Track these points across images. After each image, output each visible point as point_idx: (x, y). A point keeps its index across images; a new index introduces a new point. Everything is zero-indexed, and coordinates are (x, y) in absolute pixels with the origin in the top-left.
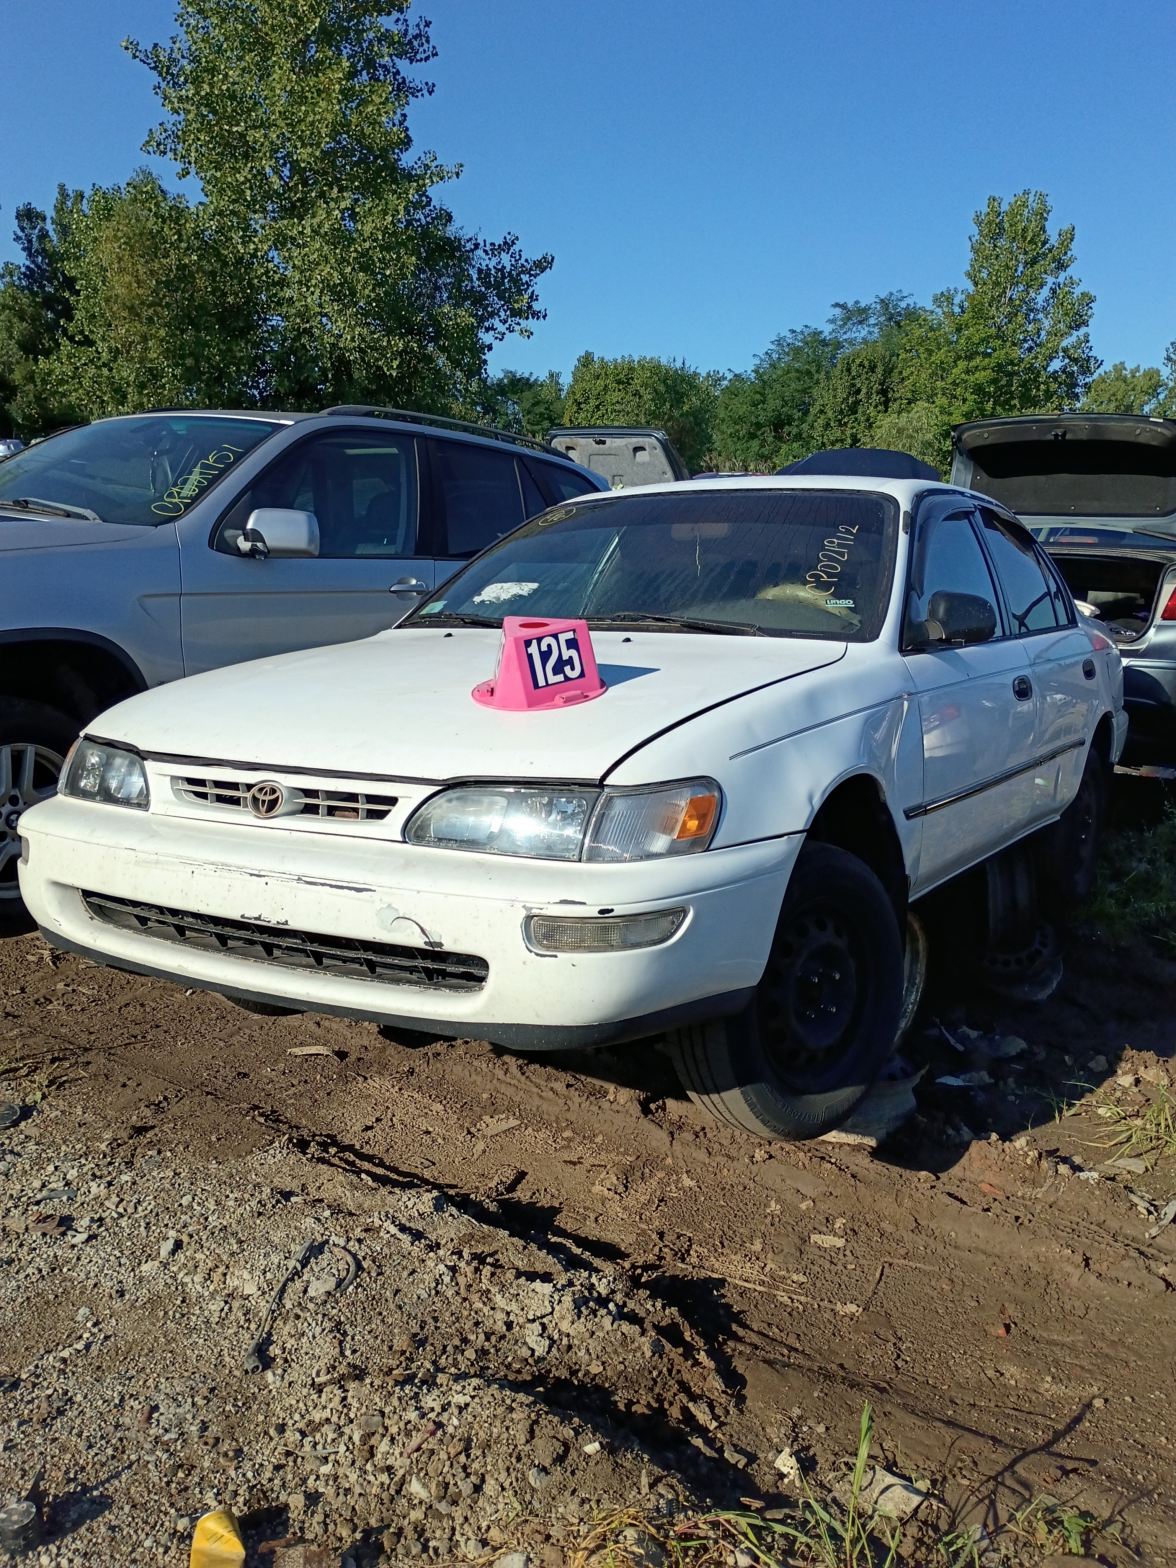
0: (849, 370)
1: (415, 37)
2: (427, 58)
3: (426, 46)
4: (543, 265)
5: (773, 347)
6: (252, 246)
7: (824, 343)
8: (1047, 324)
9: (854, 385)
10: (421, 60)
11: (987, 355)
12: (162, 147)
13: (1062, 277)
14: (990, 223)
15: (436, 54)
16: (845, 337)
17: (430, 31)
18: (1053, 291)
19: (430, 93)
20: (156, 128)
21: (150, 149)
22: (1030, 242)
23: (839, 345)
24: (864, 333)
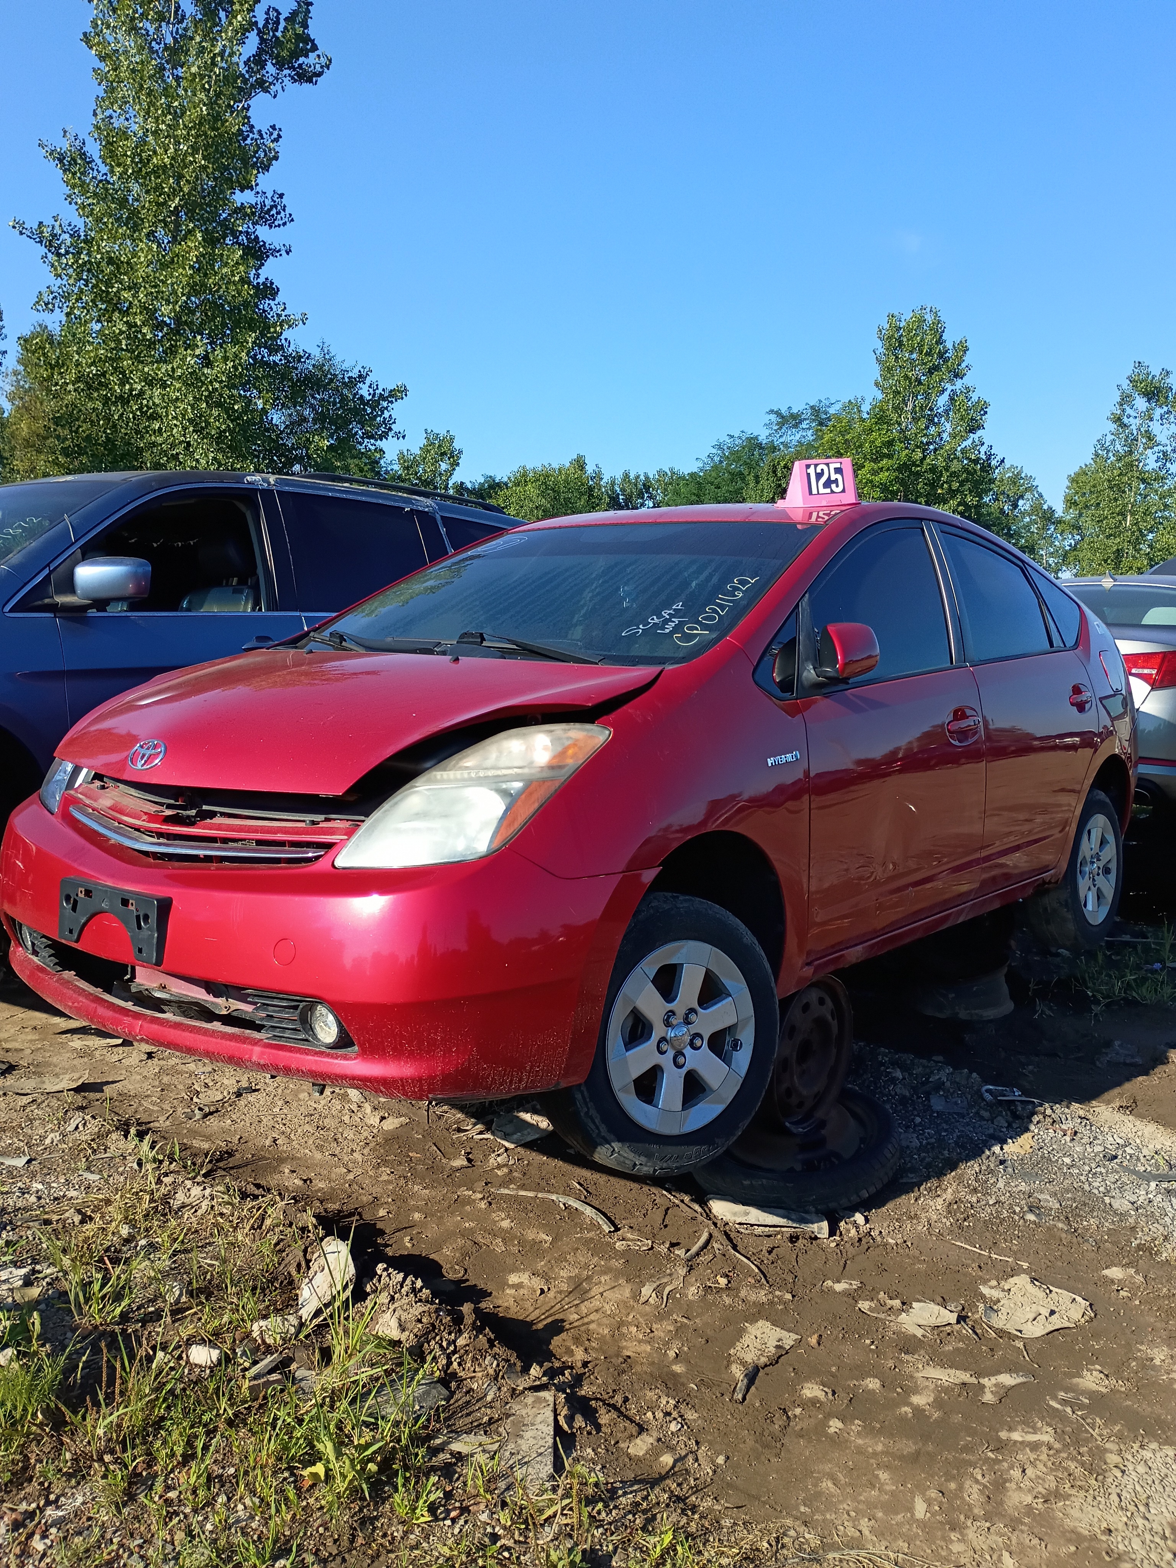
0: (774, 472)
1: (272, 207)
2: (284, 224)
3: (283, 213)
4: (398, 393)
5: (714, 451)
6: (127, 387)
7: (760, 446)
8: (948, 427)
9: (780, 485)
10: (279, 226)
11: (889, 456)
12: (50, 306)
13: (959, 384)
14: (890, 338)
15: (292, 220)
16: (782, 440)
17: (285, 200)
18: (952, 399)
19: (288, 253)
20: (44, 290)
21: (40, 308)
22: (926, 354)
23: (774, 449)
24: (798, 437)
